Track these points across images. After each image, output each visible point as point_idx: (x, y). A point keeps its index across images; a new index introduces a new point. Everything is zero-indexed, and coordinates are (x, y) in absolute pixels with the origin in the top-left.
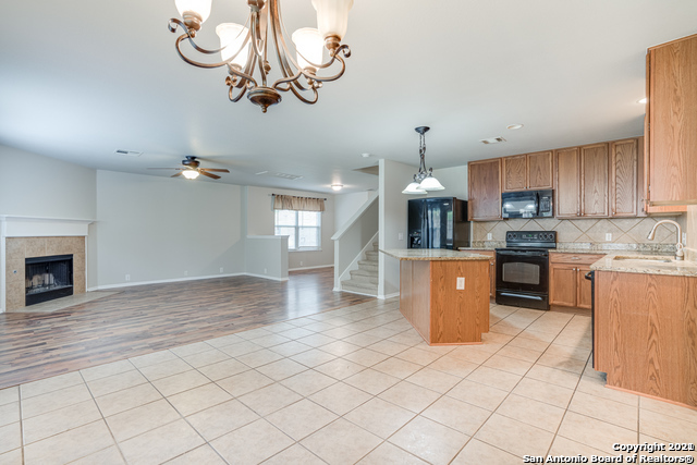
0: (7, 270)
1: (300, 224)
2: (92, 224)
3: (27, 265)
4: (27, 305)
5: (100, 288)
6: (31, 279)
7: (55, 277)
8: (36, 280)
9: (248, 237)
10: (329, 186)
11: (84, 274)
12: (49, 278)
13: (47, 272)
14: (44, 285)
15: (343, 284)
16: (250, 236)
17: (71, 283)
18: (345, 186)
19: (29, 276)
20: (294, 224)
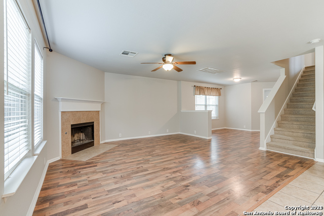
0: (62, 132)
1: (208, 103)
2: (103, 104)
3: (72, 129)
4: (72, 153)
5: (107, 141)
6: (74, 136)
7: (86, 135)
8: (76, 138)
9: (182, 111)
10: (231, 79)
11: (99, 133)
12: (82, 136)
13: (82, 132)
14: (80, 140)
15: (268, 145)
16: (183, 110)
17: (93, 139)
18: (243, 78)
19: (73, 135)
20: (204, 104)
